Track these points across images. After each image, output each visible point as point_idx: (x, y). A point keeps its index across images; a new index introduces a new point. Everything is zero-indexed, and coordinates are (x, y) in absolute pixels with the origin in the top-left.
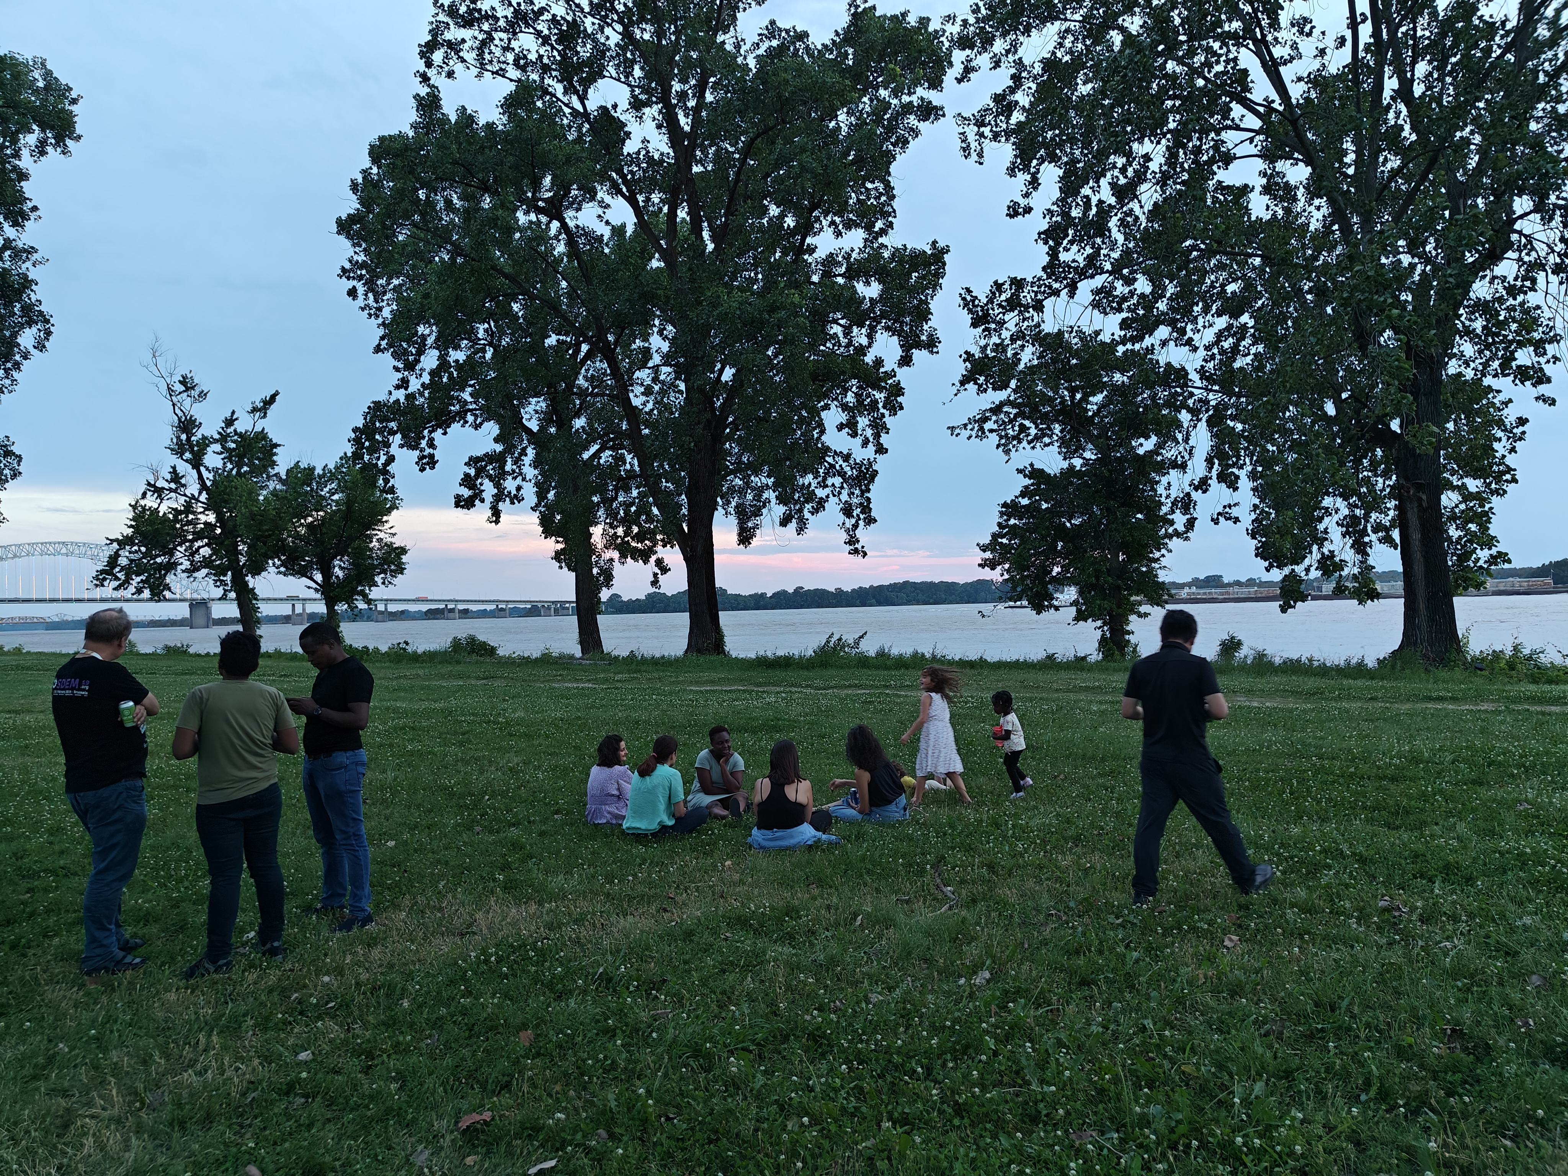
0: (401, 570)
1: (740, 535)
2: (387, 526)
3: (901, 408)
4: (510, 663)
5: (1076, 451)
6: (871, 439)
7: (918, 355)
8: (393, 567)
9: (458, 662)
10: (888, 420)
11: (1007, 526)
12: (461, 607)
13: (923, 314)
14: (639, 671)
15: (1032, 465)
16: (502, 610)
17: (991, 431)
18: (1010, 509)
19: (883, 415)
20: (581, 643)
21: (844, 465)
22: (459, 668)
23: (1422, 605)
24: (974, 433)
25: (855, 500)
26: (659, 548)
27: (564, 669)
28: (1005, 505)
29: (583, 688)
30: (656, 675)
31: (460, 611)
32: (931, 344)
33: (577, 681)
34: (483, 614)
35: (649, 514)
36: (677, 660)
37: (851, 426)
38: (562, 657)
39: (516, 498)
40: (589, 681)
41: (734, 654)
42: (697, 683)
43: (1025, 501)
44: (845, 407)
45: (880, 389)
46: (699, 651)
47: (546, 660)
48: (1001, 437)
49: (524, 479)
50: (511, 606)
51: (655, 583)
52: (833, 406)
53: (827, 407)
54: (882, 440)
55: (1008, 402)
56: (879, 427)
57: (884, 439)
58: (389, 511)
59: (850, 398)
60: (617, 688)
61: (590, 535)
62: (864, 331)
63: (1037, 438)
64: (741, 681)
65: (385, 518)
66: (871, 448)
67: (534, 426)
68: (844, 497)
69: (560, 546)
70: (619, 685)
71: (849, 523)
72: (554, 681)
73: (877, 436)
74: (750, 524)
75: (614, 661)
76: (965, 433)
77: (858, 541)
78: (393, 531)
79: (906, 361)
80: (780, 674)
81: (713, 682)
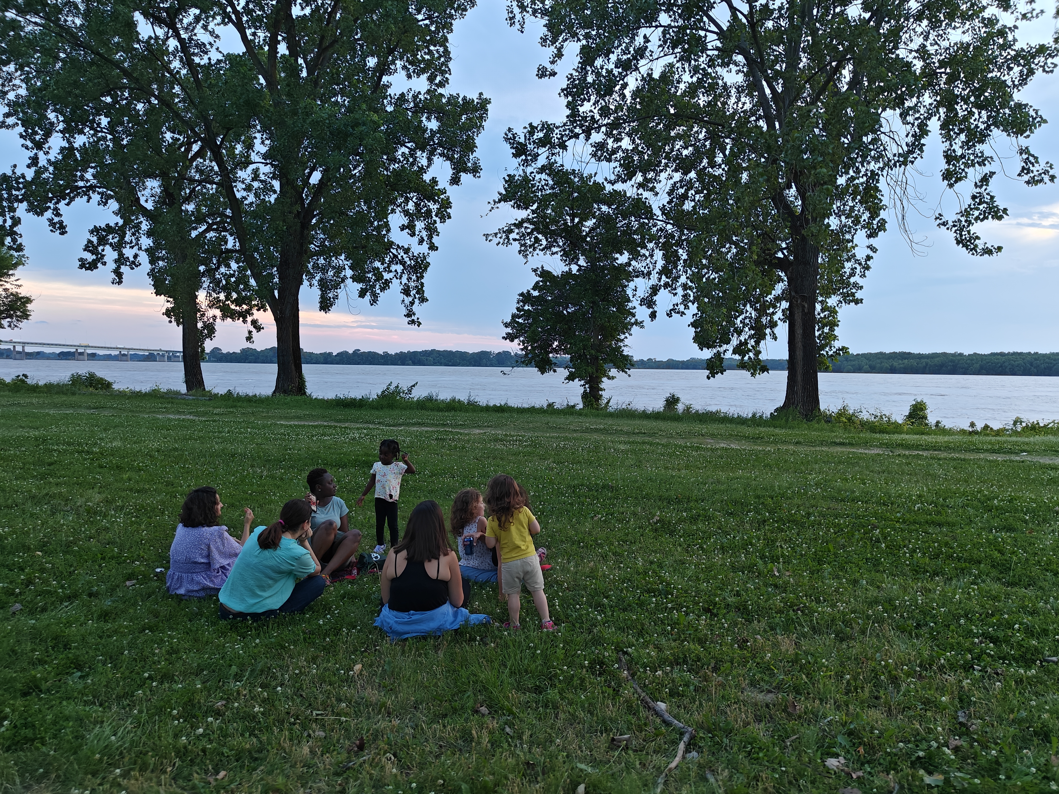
0: (26, 316)
1: (321, 303)
2: (13, 278)
3: (449, 217)
4: (122, 395)
5: (573, 260)
6: (426, 239)
7: (465, 177)
8: (18, 313)
9: (74, 394)
10: (439, 225)
11: (523, 310)
12: (89, 351)
13: (470, 147)
14: (235, 407)
15: (542, 267)
16: (124, 355)
17: (515, 240)
18: (526, 298)
19: (435, 222)
20: (187, 382)
21: (405, 256)
22: (74, 399)
23: (799, 378)
24: (501, 241)
25: (412, 284)
26: (254, 311)
27: (169, 403)
28: (522, 294)
29: (183, 420)
30: (250, 410)
31: (89, 355)
32: (475, 170)
33: (179, 413)
34: (108, 358)
35: (247, 285)
36: (267, 398)
37: (410, 227)
38: (169, 392)
39: (134, 264)
40: (191, 413)
41: (314, 396)
42: (286, 418)
43: (536, 293)
44: (406, 213)
45: (435, 202)
46: (285, 392)
47: (155, 395)
48: (522, 246)
49: (140, 249)
50: (132, 352)
51: (249, 338)
52: (397, 211)
53: (393, 211)
54: (434, 240)
55: (528, 220)
56: (431, 230)
57: (435, 240)
58: (15, 266)
59: (411, 206)
60: (214, 421)
61: (196, 297)
62: (425, 155)
63: (548, 247)
64: (323, 417)
65: (11, 272)
66: (425, 246)
67: (149, 206)
68: (404, 280)
69: (170, 305)
70: (217, 418)
71: (408, 300)
72: (158, 413)
73: (430, 237)
74: (331, 295)
75: (214, 397)
76: (496, 240)
77: (414, 314)
78: (18, 283)
79: (455, 180)
80: (355, 413)
81: (299, 418)
